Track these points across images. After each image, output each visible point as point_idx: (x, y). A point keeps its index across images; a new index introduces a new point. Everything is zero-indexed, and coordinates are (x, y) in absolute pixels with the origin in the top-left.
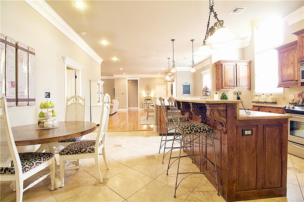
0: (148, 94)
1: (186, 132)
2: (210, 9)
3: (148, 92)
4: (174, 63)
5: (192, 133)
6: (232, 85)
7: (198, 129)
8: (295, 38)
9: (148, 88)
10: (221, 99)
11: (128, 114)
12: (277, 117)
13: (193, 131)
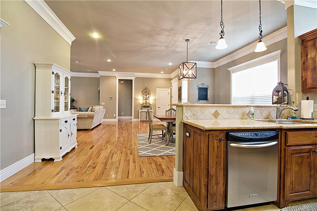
0: (145, 99)
3: (147, 97)
9: (146, 92)
11: (117, 127)
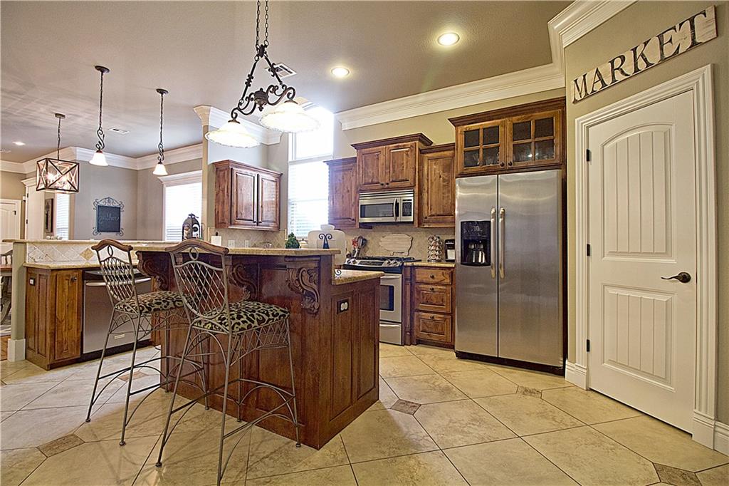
1: (240, 327)
2: (257, 49)
4: (101, 136)
5: (253, 325)
6: (249, 218)
7: (264, 315)
8: (353, 153)
10: (288, 247)
12: (374, 275)
13: (256, 321)
